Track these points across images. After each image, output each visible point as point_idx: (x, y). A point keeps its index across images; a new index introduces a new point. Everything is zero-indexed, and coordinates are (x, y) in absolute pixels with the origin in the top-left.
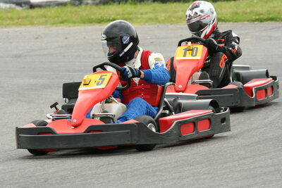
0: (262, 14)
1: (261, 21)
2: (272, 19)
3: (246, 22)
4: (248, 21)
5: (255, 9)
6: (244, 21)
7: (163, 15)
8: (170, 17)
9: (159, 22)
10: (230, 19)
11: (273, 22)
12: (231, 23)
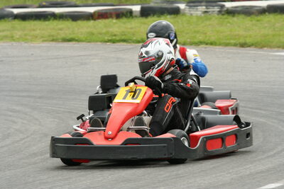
0: (115, 35)
1: (114, 42)
2: (124, 41)
3: (99, 43)
4: (101, 41)
5: (111, 30)
6: (97, 41)
7: (19, 33)
8: (25, 35)
9: (14, 40)
10: (84, 39)
11: (125, 44)
12: (84, 43)
